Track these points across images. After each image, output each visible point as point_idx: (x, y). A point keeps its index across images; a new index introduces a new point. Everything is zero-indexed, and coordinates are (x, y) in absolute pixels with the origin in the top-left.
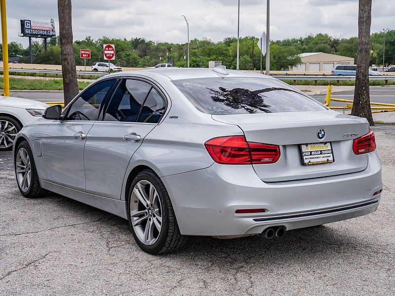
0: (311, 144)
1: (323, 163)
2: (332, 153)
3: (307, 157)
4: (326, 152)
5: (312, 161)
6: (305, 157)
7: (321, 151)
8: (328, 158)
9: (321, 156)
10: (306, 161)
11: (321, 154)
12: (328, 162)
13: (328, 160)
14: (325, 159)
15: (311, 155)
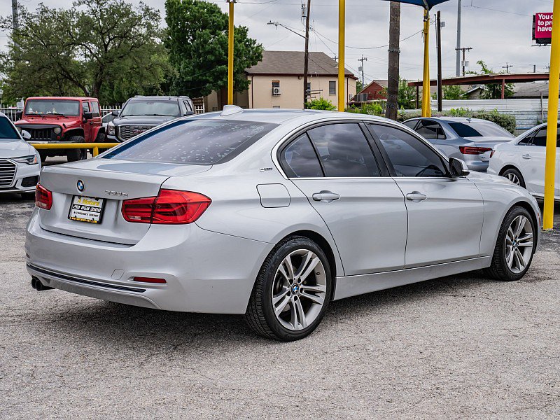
1: (86, 222)
4: (95, 210)
6: (73, 211)
7: (90, 207)
10: (73, 215)
14: (91, 218)
15: (80, 209)
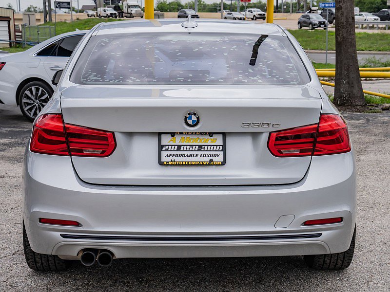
0: (181, 133)
2: (224, 150)
3: (169, 153)
5: (178, 159)
8: (213, 158)
9: (199, 153)
11: (199, 150)
12: (210, 164)
13: (211, 161)
